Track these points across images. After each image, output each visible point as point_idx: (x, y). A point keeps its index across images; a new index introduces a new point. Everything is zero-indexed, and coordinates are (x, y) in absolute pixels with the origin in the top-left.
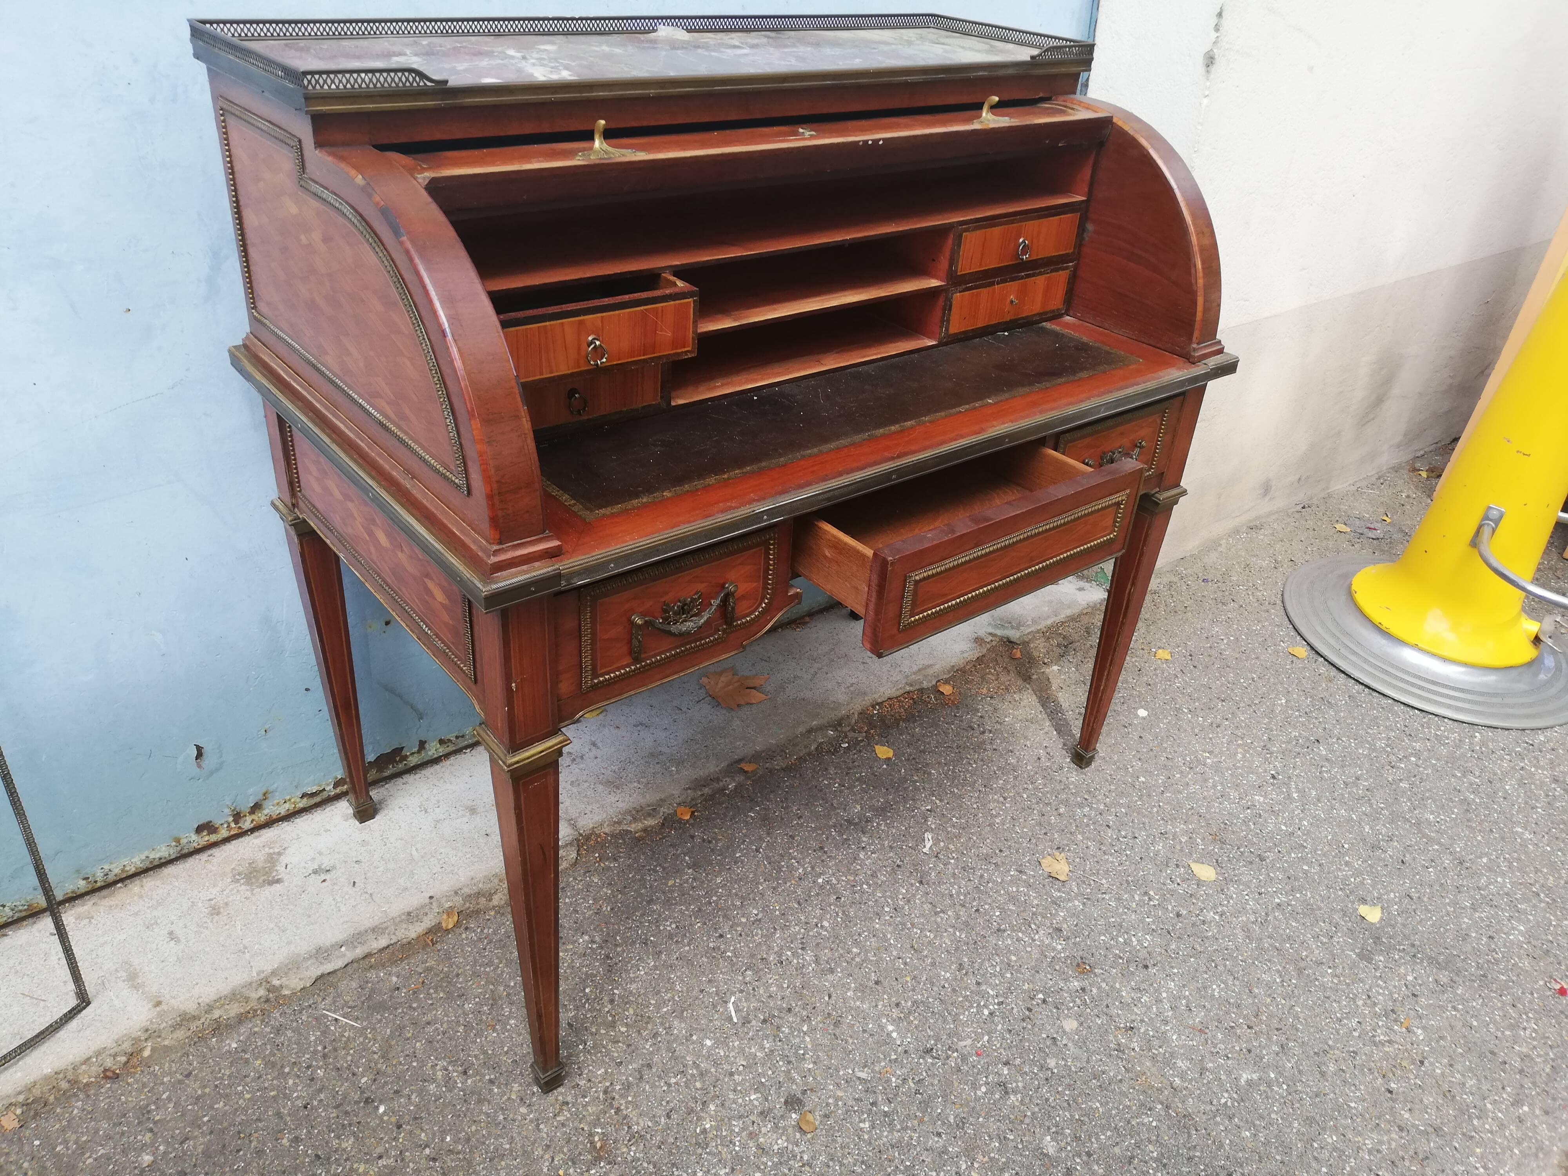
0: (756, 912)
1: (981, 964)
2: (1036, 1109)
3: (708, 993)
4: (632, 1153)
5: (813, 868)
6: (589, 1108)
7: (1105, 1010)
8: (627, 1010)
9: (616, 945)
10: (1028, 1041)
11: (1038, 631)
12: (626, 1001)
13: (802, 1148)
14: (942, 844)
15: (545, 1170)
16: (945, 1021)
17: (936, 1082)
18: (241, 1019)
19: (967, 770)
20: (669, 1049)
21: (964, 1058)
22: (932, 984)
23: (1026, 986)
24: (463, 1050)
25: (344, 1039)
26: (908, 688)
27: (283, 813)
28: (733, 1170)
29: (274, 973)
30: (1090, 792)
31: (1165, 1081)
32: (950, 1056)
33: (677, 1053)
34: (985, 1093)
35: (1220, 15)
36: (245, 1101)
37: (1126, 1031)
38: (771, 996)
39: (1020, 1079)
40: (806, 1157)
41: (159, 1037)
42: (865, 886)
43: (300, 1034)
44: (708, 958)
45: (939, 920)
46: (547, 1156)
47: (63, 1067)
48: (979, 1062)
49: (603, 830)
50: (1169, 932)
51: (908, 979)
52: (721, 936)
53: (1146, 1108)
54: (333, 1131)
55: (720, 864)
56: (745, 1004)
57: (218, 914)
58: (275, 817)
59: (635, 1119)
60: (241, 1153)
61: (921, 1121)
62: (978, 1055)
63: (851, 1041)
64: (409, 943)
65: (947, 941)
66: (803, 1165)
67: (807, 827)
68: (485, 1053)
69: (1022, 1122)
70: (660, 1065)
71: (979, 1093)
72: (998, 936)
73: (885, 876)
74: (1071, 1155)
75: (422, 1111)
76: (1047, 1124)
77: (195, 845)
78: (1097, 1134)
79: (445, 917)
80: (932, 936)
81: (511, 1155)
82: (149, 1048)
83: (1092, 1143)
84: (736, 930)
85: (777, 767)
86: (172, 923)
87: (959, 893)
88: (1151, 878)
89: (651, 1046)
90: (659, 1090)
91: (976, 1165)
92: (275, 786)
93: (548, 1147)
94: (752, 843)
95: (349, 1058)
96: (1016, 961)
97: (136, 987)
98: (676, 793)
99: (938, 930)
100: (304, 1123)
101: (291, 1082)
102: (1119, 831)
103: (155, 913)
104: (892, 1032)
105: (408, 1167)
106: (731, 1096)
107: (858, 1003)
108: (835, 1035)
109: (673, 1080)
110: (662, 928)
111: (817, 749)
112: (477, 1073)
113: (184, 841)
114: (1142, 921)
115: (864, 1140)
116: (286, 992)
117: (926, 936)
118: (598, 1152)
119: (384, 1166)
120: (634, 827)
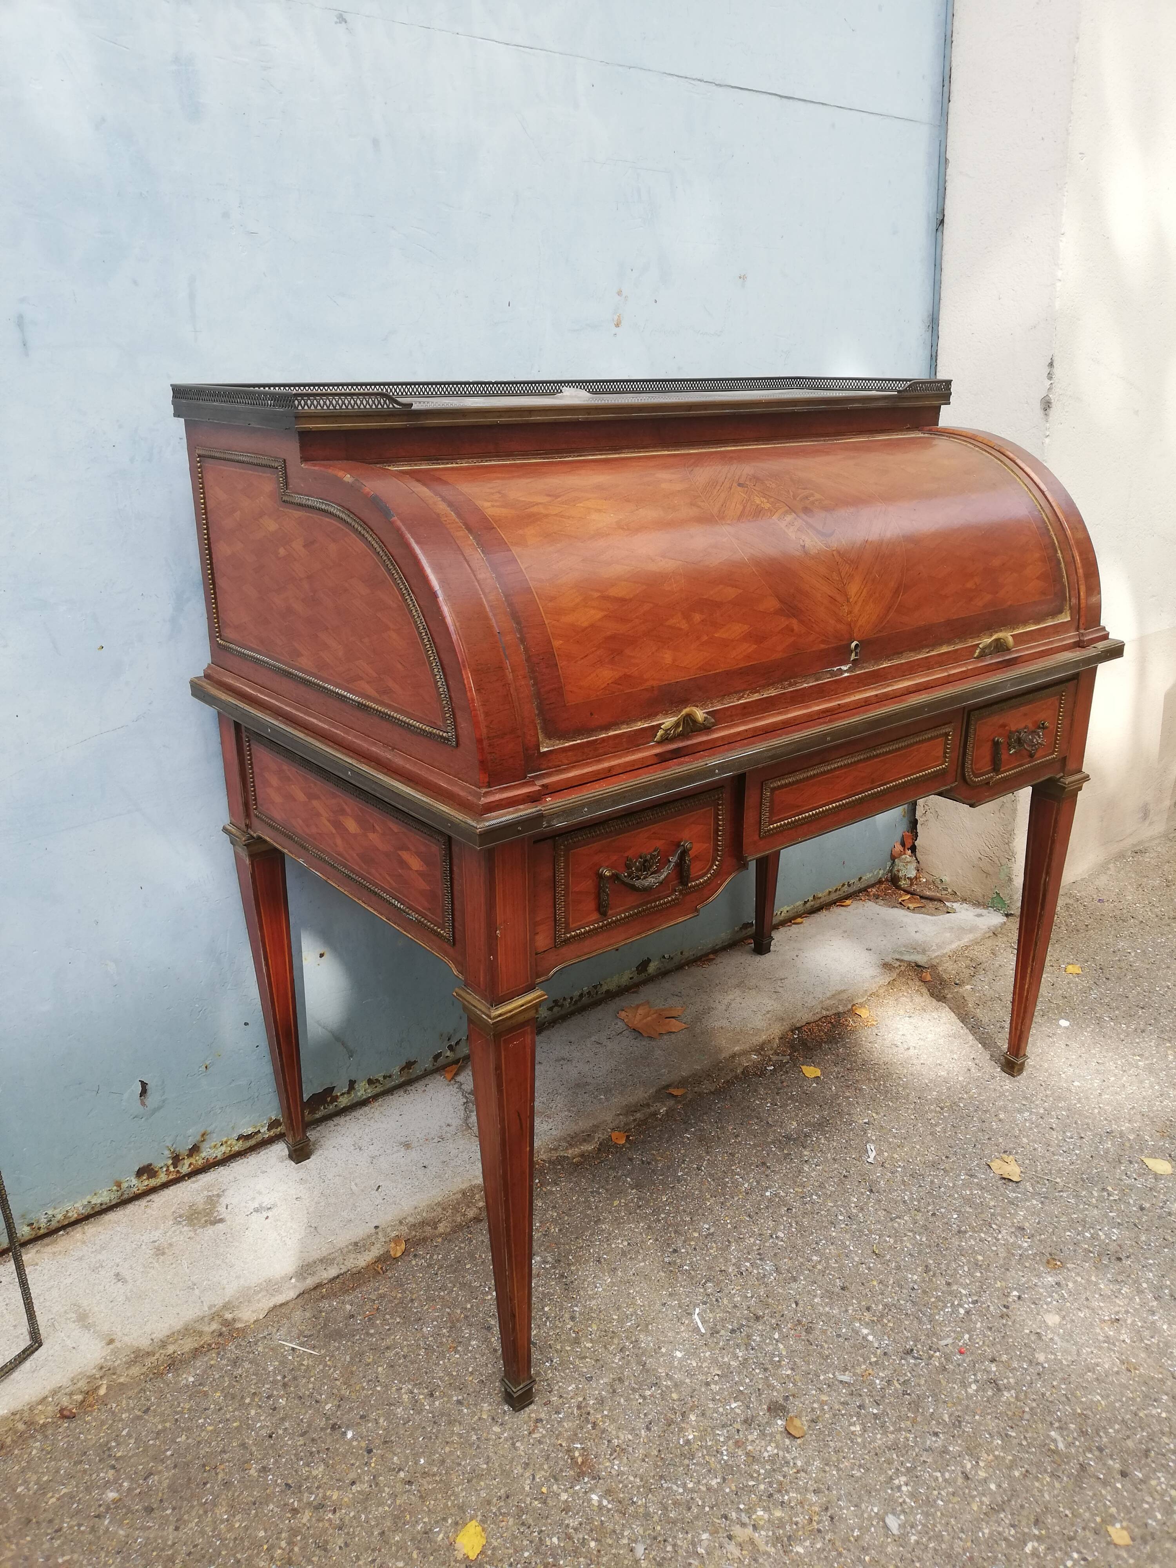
0: (707, 1226)
1: (948, 1265)
2: (1034, 1405)
3: (670, 1306)
4: (616, 1467)
5: (758, 1182)
6: (565, 1424)
7: (1085, 1303)
8: (590, 1326)
9: (569, 1265)
10: (1011, 1337)
11: (944, 955)
12: (588, 1317)
13: (795, 1453)
14: (886, 1154)
15: (527, 1488)
16: (920, 1321)
17: (923, 1382)
18: (196, 1353)
19: (899, 1084)
20: (638, 1363)
21: (948, 1359)
22: (901, 1287)
23: (999, 1284)
24: (426, 1373)
25: (303, 1367)
26: (825, 1013)
27: (219, 1157)
28: (724, 1479)
29: (226, 1307)
30: (1026, 1098)
31: (1164, 1372)
32: (933, 1356)
33: (648, 1366)
34: (977, 1391)
35: (1051, 365)
36: (208, 1432)
37: (1112, 1323)
38: (735, 1306)
39: (1011, 1375)
40: (799, 1463)
41: (114, 1374)
42: (814, 1197)
43: (258, 1365)
44: (665, 1272)
45: (896, 1225)
46: (527, 1474)
47: (20, 1408)
48: (964, 1361)
49: (541, 1157)
50: (1135, 1225)
51: (875, 1283)
52: (675, 1251)
53: (1152, 1399)
54: (302, 1459)
55: (662, 1182)
56: (711, 1315)
57: (163, 1254)
58: (211, 1161)
59: (614, 1432)
60: (208, 1486)
61: (914, 1422)
62: (961, 1353)
63: (826, 1346)
64: (359, 1272)
65: (908, 1245)
66: (798, 1472)
67: (746, 1144)
68: (450, 1374)
69: (1022, 1418)
70: (632, 1378)
71: (970, 1391)
72: (960, 1237)
73: (833, 1186)
74: (1081, 1450)
75: (392, 1435)
76: (1048, 1419)
77: (135, 1190)
78: (1104, 1428)
79: (392, 1245)
80: (892, 1241)
81: (489, 1474)
82: (105, 1386)
83: (1101, 1437)
84: (690, 1245)
85: (705, 1091)
86: (118, 1266)
87: (912, 1199)
88: (1106, 1174)
89: (619, 1360)
90: (634, 1403)
91: (982, 1464)
92: (213, 1126)
93: (527, 1464)
94: (691, 1162)
95: (311, 1386)
96: (983, 1261)
97: (87, 1327)
98: (609, 1118)
99: (897, 1235)
100: (271, 1452)
101: (253, 1412)
102: (1064, 1132)
103: (99, 1257)
104: (867, 1335)
105: (384, 1491)
106: (711, 1406)
107: (827, 1309)
108: (808, 1341)
109: (648, 1393)
110: (613, 1246)
111: (743, 1073)
112: (444, 1394)
113: (125, 1185)
114: (1106, 1215)
115: (857, 1443)
116: (239, 1325)
117: (886, 1241)
118: (580, 1467)
119: (358, 1492)
120: (571, 1153)
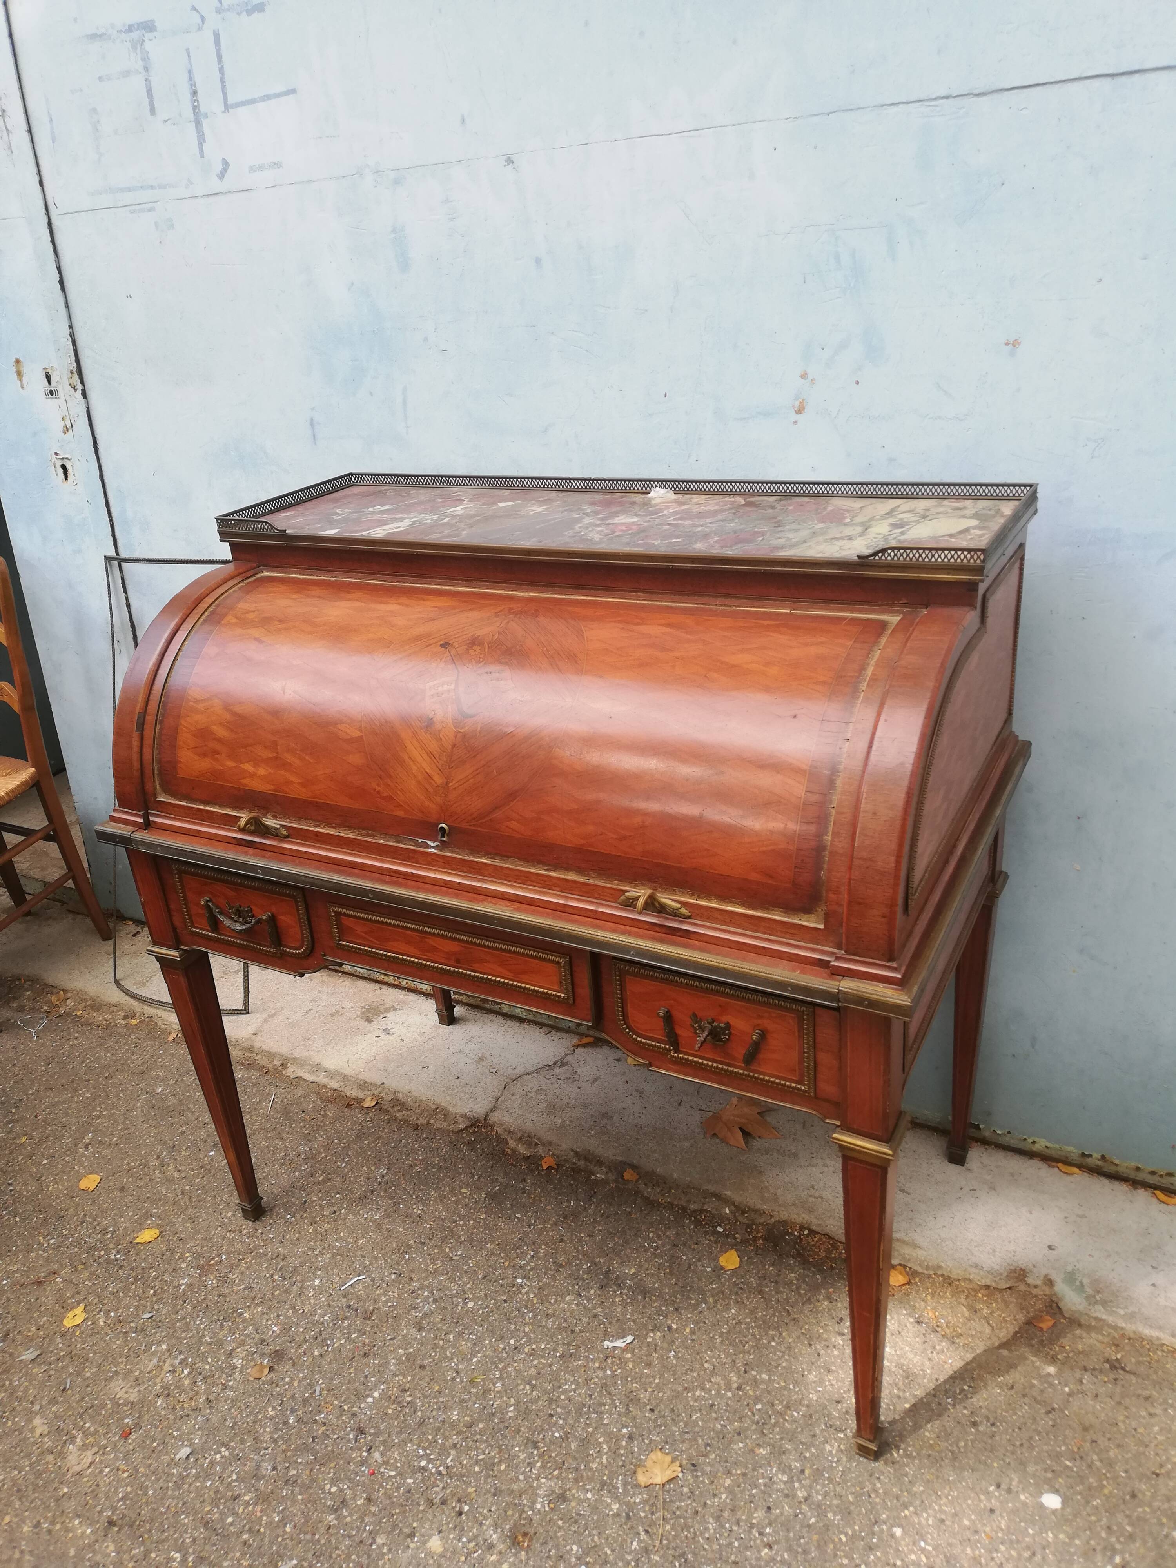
0: (459, 1254)
1: (481, 1441)
4: (210, 1283)
5: (532, 1270)
6: (240, 1244)
8: (329, 1224)
9: (385, 1191)
12: (336, 1220)
13: (238, 1378)
14: (628, 1355)
17: (330, 1449)
18: (260, 1067)
19: (760, 1340)
20: (302, 1262)
21: (364, 1464)
22: (439, 1409)
23: (472, 1490)
29: (294, 1060)
30: (819, 1474)
32: (361, 1451)
33: (301, 1269)
34: (330, 1493)
38: (376, 1300)
39: (354, 1517)
40: (231, 1383)
42: (531, 1315)
44: (398, 1246)
45: (521, 1387)
46: (198, 1242)
48: (363, 1476)
49: (499, 1129)
51: (437, 1388)
52: (423, 1244)
55: (502, 1209)
56: (361, 1287)
57: (334, 1016)
59: (238, 1271)
61: (285, 1451)
62: (371, 1473)
63: (352, 1371)
64: (344, 1097)
65: (497, 1403)
67: (582, 1245)
69: (306, 1533)
70: (287, 1264)
71: (328, 1487)
72: (526, 1444)
73: (553, 1325)
76: (310, 1555)
79: (371, 1099)
80: (498, 1389)
84: (434, 1250)
85: (644, 1193)
86: (318, 1006)
87: (566, 1392)
89: (302, 1251)
90: (265, 1273)
91: (251, 1508)
93: (205, 1239)
94: (538, 1217)
96: (499, 1470)
97: (266, 1021)
98: (565, 1147)
99: (507, 1390)
103: (324, 996)
104: (372, 1397)
106: (273, 1316)
107: (393, 1361)
108: (354, 1358)
109: (276, 1277)
110: (414, 1207)
111: (695, 1210)
115: (257, 1416)
117: (495, 1384)
118: (207, 1265)
120: (512, 1143)
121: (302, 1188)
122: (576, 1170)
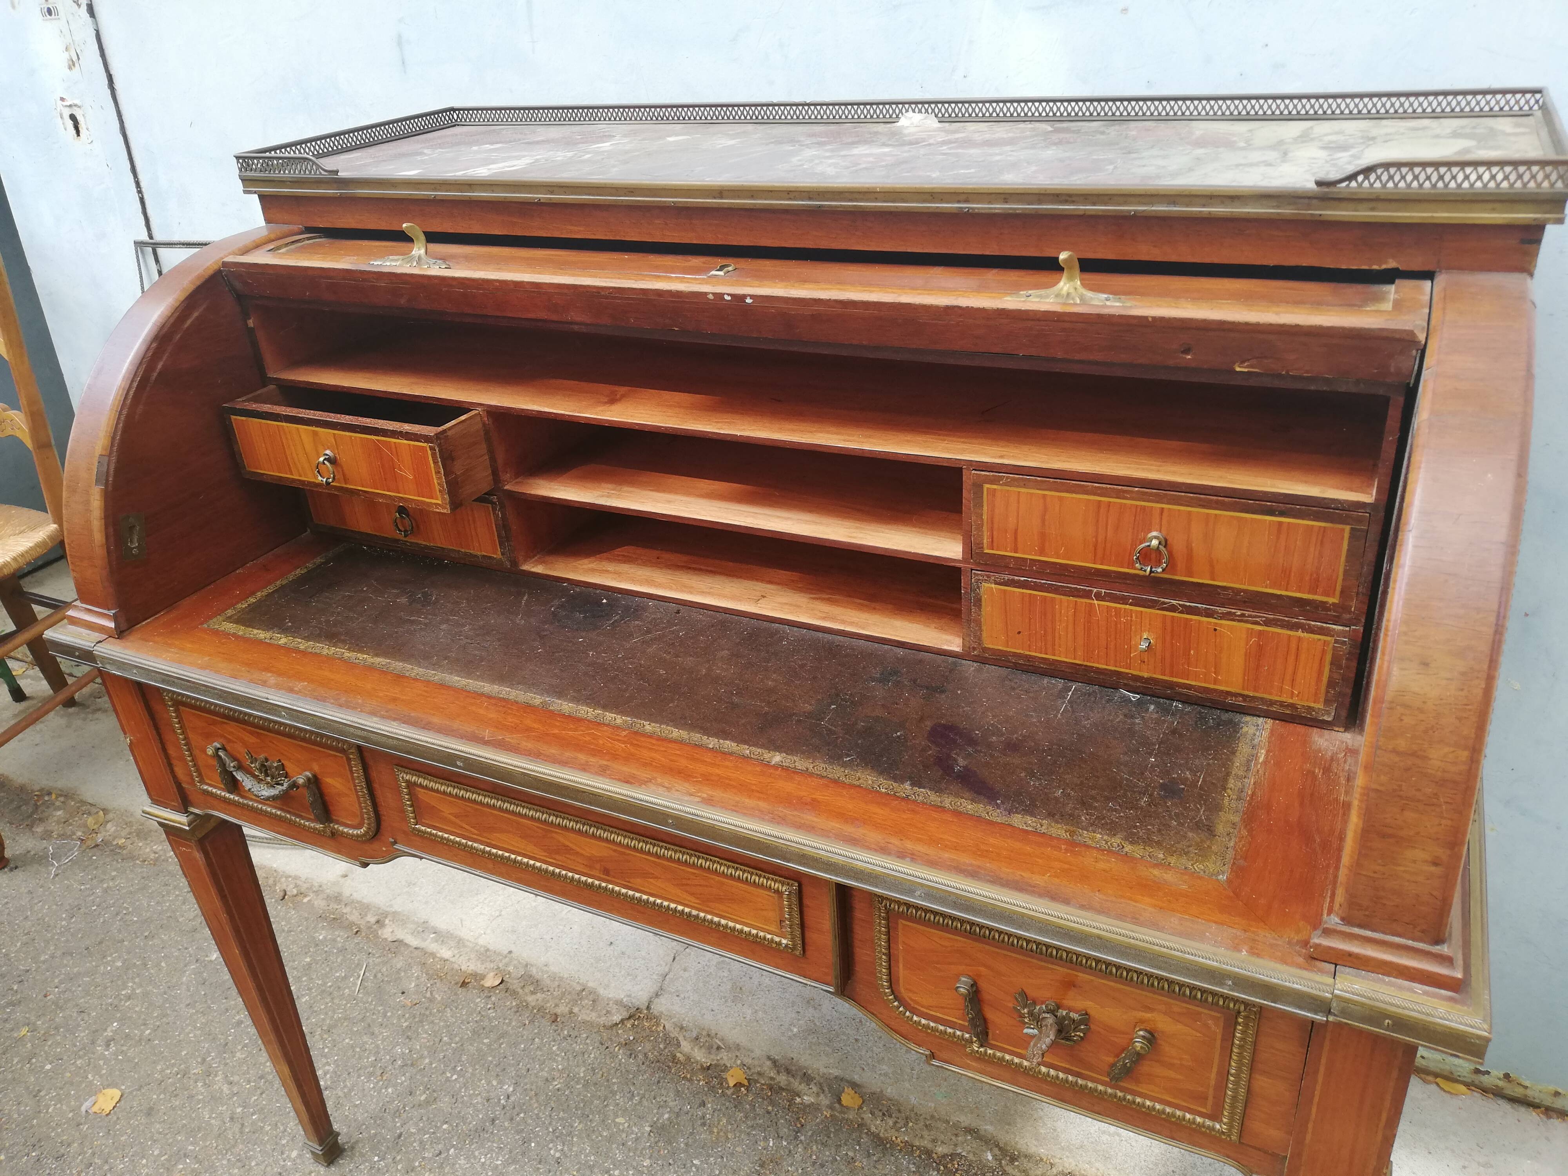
9: (511, 1119)
18: (347, 925)
25: (342, 992)
29: (395, 914)
41: (319, 896)
43: (340, 965)
49: (668, 1024)
55: (673, 1152)
79: (494, 975)
82: (309, 898)
85: (872, 1128)
98: (759, 1053)
111: (944, 1155)
120: (686, 1046)
121: (397, 1113)
122: (775, 1089)
